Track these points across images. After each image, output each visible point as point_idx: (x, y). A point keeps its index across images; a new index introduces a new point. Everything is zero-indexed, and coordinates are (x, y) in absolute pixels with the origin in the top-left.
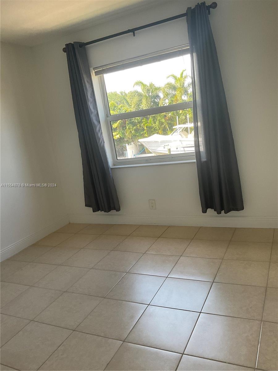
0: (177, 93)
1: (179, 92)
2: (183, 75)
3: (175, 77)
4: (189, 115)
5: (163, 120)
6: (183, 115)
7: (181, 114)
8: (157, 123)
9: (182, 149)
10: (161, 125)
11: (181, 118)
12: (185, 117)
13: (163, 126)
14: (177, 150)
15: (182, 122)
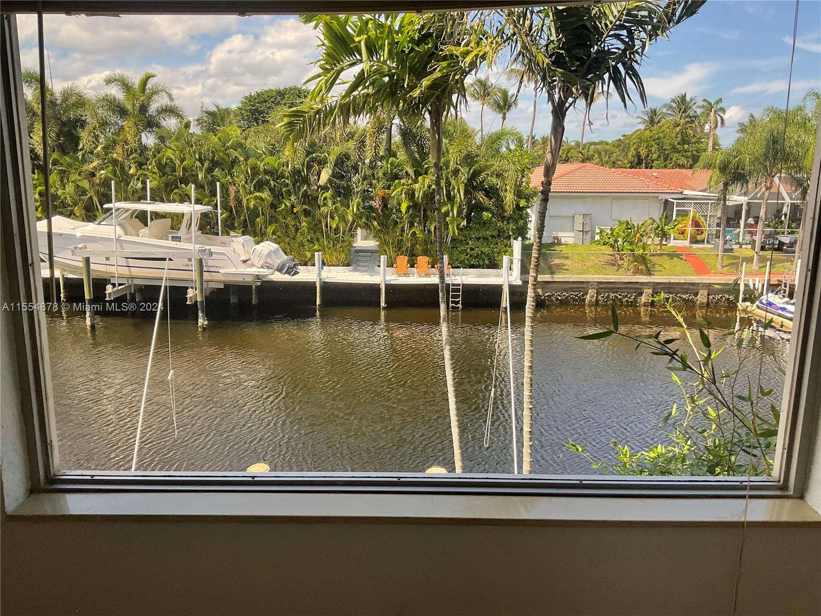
0: (127, 124)
1: (131, 124)
2: (149, 86)
3: (126, 86)
4: (151, 181)
5: (86, 184)
6: (138, 179)
7: (133, 176)
8: (70, 188)
9: (123, 262)
10: (82, 195)
11: (132, 187)
12: (142, 183)
13: (85, 198)
14: (108, 262)
15: (135, 195)
